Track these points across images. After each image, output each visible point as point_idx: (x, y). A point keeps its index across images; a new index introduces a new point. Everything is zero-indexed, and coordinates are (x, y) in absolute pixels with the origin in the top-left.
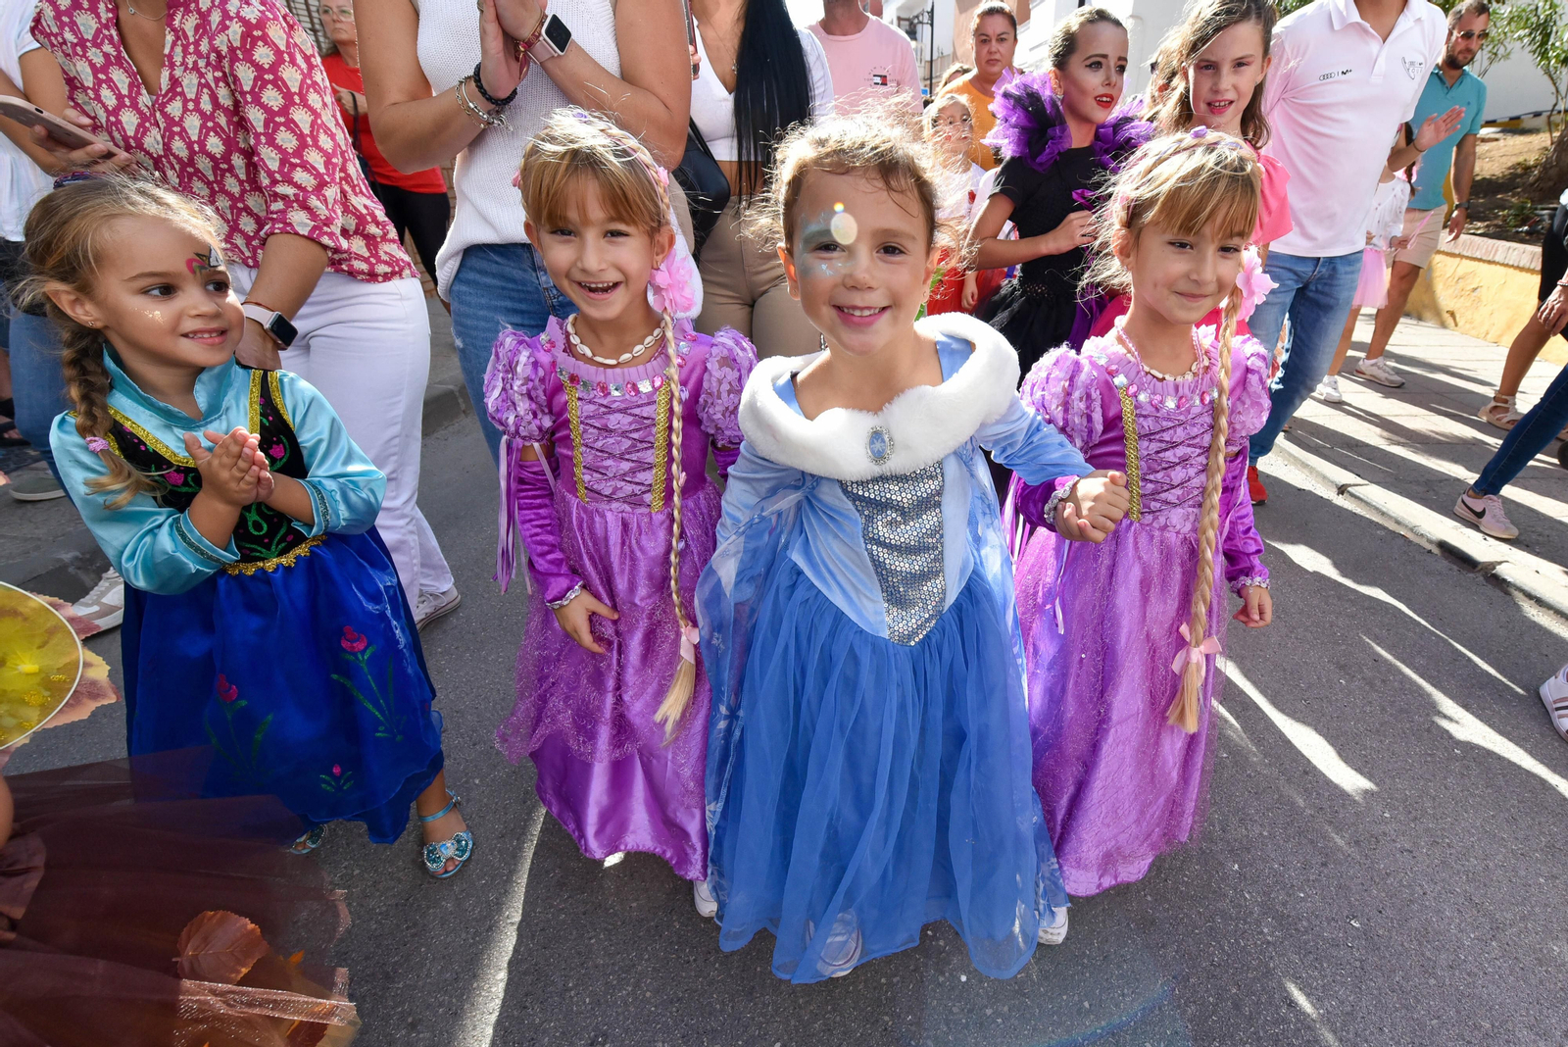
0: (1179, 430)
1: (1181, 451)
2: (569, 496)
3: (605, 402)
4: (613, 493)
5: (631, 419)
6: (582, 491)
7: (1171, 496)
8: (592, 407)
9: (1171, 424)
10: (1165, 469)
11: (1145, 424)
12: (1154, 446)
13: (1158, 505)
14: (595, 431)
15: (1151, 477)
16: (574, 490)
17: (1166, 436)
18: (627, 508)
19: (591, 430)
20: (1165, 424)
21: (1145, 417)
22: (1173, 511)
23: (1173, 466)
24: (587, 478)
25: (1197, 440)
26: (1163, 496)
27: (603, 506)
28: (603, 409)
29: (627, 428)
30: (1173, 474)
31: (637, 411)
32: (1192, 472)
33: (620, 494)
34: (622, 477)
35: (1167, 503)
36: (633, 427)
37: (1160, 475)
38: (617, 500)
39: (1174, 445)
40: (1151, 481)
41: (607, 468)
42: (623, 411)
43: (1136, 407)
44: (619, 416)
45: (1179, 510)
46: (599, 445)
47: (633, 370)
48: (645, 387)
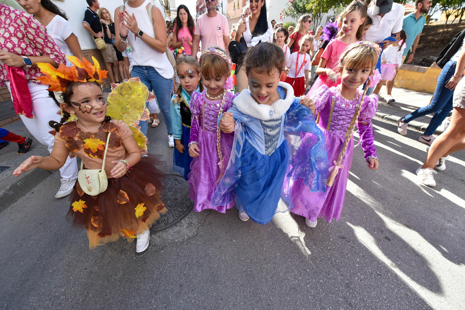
0: (344, 112)
1: (343, 117)
2: (201, 129)
3: (209, 108)
4: (210, 129)
5: (214, 112)
6: (204, 128)
7: (338, 127)
8: (207, 109)
9: (342, 110)
10: (338, 120)
11: (335, 108)
12: (336, 114)
13: (334, 128)
14: (207, 115)
15: (334, 122)
16: (202, 128)
17: (340, 113)
18: (212, 133)
19: (206, 114)
20: (340, 109)
21: (336, 107)
22: (337, 131)
23: (340, 120)
24: (205, 125)
25: (349, 115)
26: (336, 126)
27: (208, 132)
28: (209, 110)
29: (214, 114)
30: (339, 122)
31: (216, 111)
32: (345, 123)
33: (211, 130)
34: (212, 126)
35: (336, 128)
36: (215, 114)
37: (336, 122)
38: (210, 131)
39: (341, 115)
40: (333, 122)
41: (209, 123)
42: (213, 111)
43: (335, 104)
44: (212, 112)
45: (339, 131)
46: (208, 117)
47: (216, 101)
48: (218, 105)
